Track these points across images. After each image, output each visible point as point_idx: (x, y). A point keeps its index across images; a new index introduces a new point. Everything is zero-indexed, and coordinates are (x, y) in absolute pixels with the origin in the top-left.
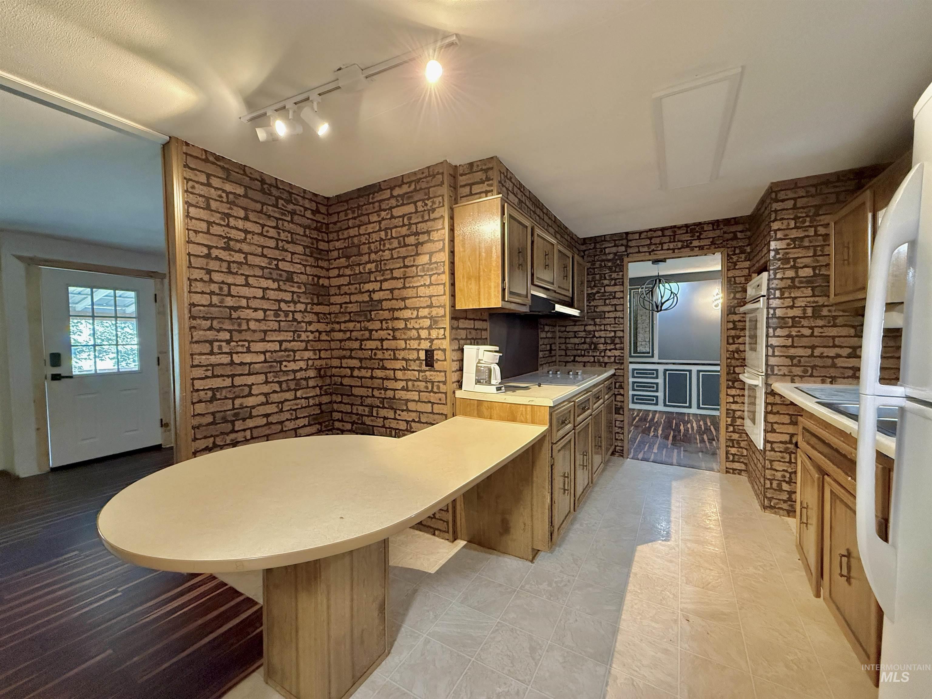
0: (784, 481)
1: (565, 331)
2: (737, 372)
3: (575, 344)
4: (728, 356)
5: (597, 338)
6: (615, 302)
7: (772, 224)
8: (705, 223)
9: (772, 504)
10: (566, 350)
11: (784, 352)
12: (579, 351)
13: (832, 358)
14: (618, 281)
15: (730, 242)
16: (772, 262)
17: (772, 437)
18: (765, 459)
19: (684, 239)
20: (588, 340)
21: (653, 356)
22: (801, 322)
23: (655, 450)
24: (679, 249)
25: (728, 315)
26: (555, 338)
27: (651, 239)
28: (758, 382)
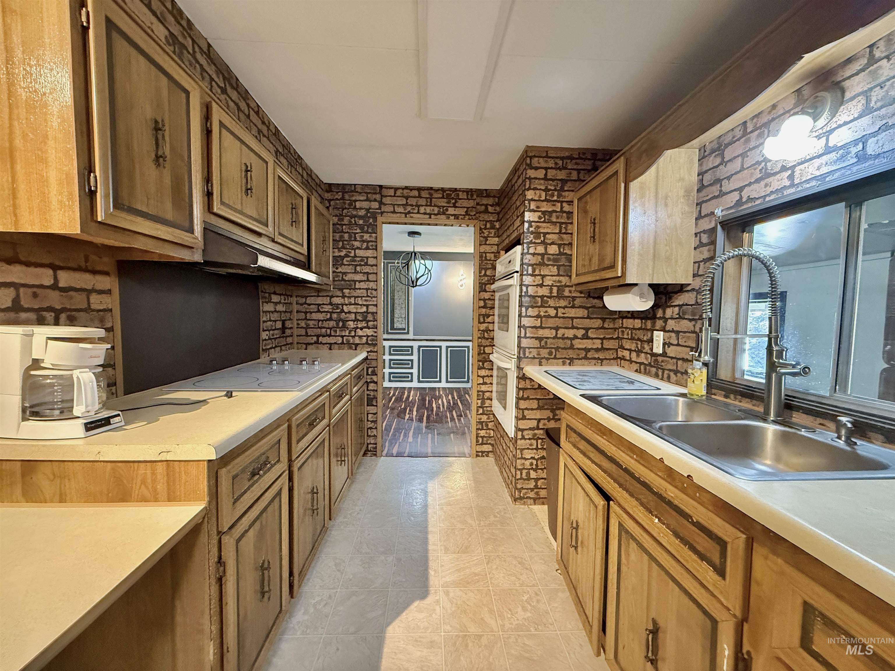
0: (532, 469)
1: (305, 303)
2: (486, 352)
3: (319, 321)
4: (479, 335)
5: (346, 313)
6: (367, 269)
7: (526, 192)
8: (460, 190)
9: (522, 495)
10: (307, 327)
11: (535, 334)
12: (324, 330)
13: (571, 339)
14: (370, 244)
15: (482, 215)
16: (525, 235)
17: (523, 425)
18: (516, 448)
19: (440, 205)
20: (335, 316)
21: (408, 333)
22: (548, 301)
23: (410, 439)
24: (435, 214)
25: (479, 292)
26: (291, 312)
27: (407, 198)
28: (510, 365)
